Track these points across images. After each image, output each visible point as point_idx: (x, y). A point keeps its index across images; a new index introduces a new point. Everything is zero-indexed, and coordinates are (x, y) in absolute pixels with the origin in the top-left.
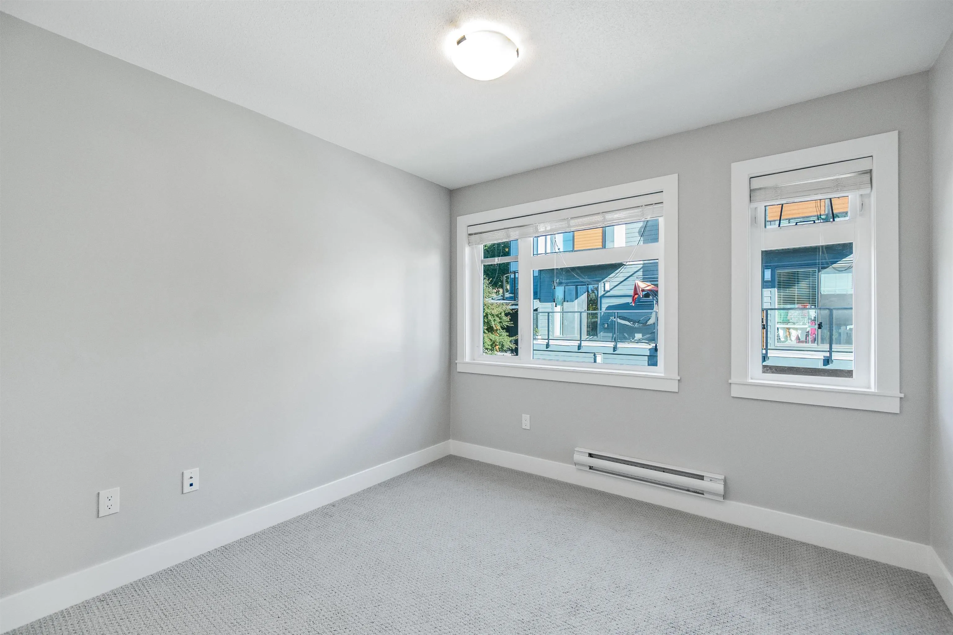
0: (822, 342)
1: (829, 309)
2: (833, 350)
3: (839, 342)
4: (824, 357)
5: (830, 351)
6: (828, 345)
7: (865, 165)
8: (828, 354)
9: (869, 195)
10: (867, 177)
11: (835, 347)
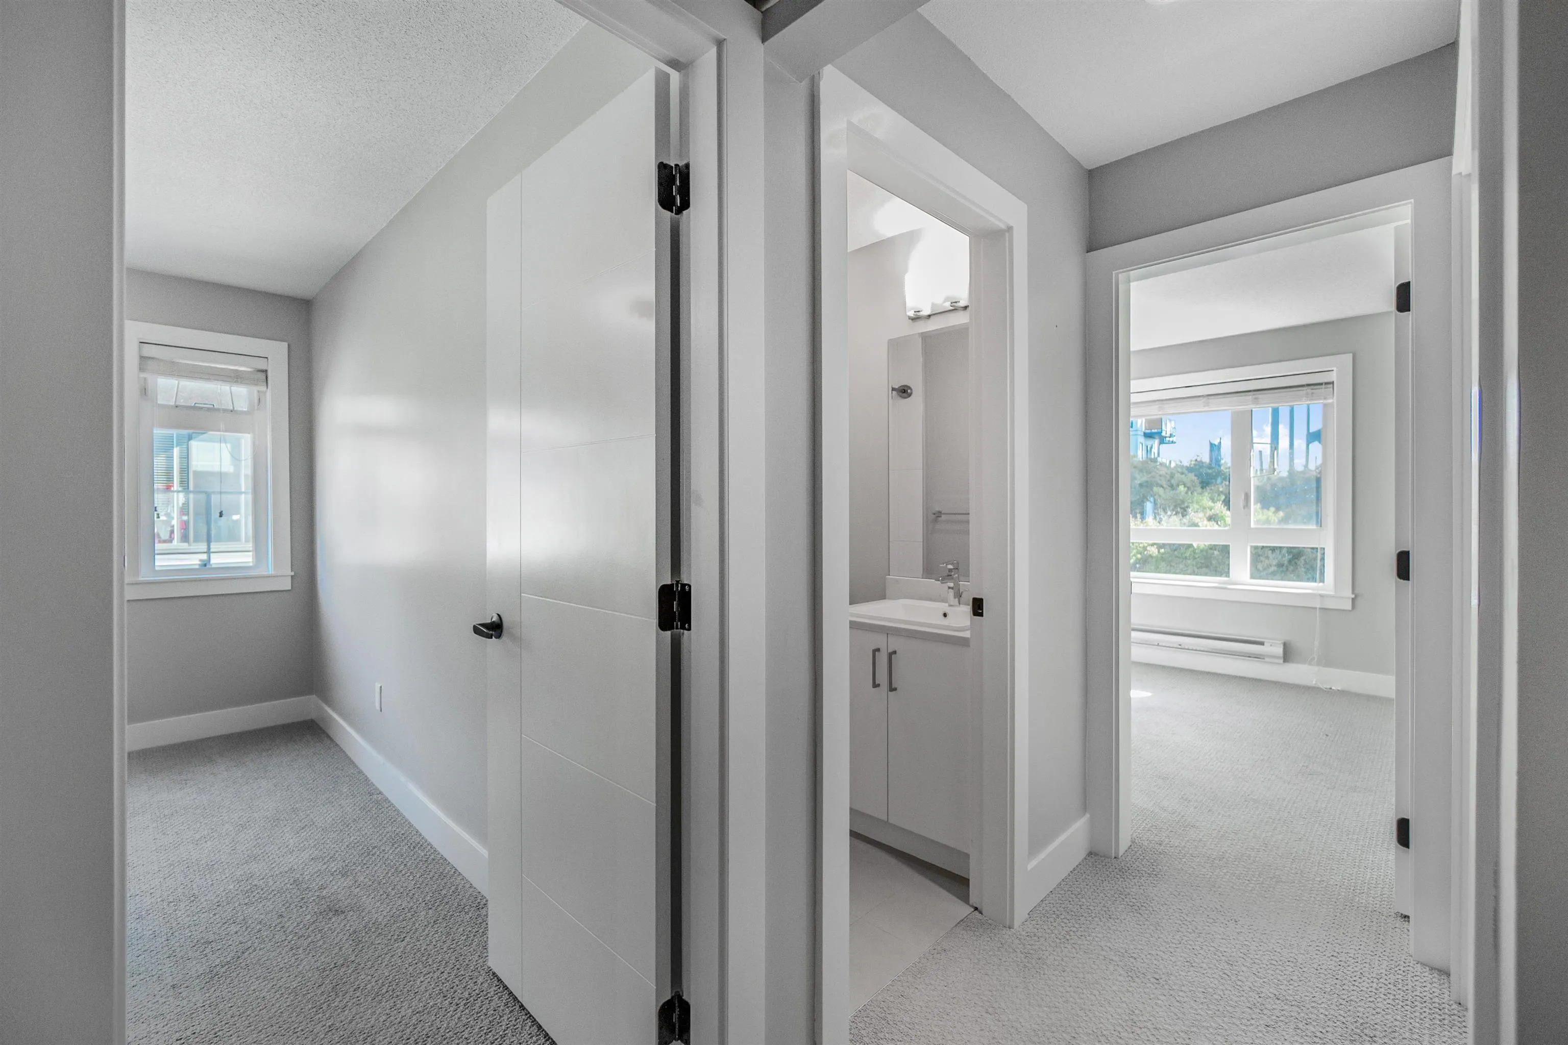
0: (196, 540)
1: (206, 493)
2: (212, 550)
3: (219, 540)
4: (200, 560)
5: (208, 552)
6: (206, 544)
7: (261, 365)
8: (204, 557)
9: (265, 392)
10: (263, 376)
11: (214, 547)
